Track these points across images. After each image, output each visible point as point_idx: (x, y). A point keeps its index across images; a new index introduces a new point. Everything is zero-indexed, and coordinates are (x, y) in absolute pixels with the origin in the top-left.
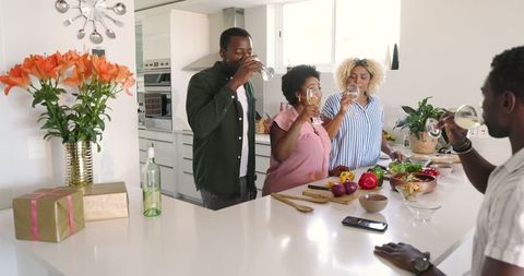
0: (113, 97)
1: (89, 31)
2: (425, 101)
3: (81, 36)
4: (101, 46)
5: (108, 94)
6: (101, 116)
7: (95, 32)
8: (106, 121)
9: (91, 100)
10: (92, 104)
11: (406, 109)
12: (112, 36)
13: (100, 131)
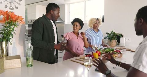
0: (17, 27)
1: (9, 6)
2: (112, 31)
3: (6, 7)
4: (13, 11)
5: (15, 25)
6: (12, 33)
7: (11, 6)
8: (14, 35)
9: (8, 27)
10: (9, 29)
11: (107, 33)
12: (17, 8)
13: (12, 38)
